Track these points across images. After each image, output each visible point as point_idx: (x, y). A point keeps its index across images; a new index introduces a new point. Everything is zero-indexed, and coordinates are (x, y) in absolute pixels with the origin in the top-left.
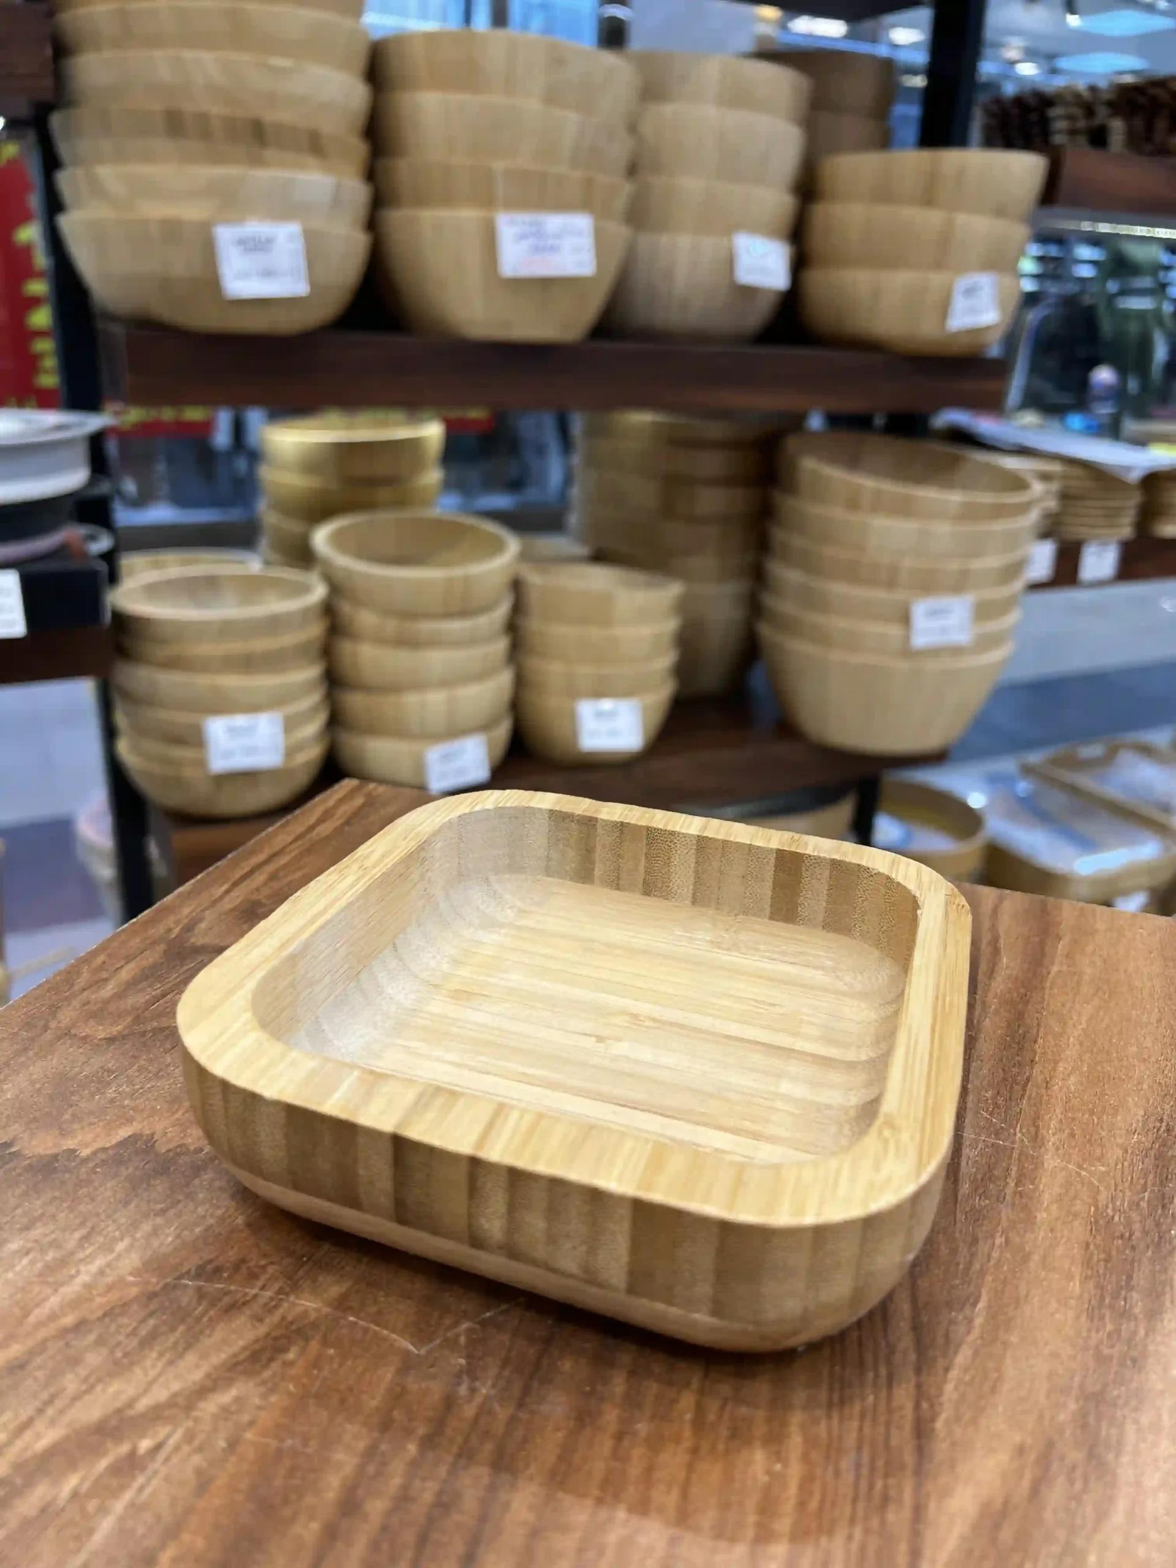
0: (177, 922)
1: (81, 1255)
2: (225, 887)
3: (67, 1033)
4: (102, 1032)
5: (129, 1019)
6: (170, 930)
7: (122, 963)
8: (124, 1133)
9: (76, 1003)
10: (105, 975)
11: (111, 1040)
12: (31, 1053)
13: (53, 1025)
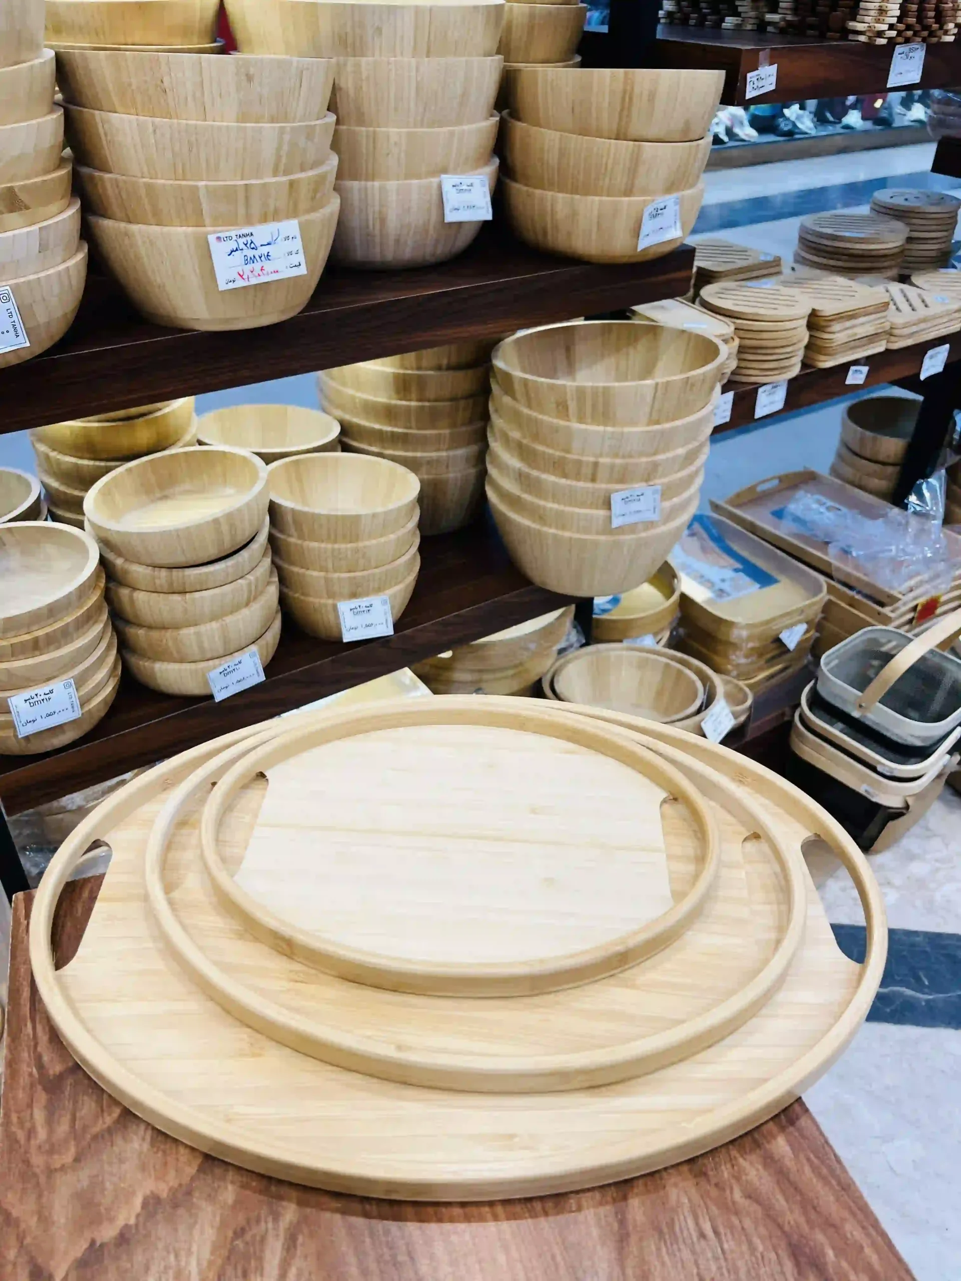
0: (29, 1065)
1: (183, 1263)
2: (29, 1025)
3: (50, 1172)
4: (68, 1157)
5: (73, 1143)
6: (31, 1075)
7: (29, 1112)
8: (138, 1202)
9: (33, 1150)
10: (28, 1125)
11: (77, 1160)
12: (46, 1193)
13: (38, 1171)
